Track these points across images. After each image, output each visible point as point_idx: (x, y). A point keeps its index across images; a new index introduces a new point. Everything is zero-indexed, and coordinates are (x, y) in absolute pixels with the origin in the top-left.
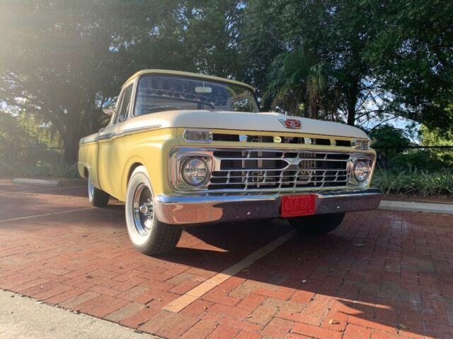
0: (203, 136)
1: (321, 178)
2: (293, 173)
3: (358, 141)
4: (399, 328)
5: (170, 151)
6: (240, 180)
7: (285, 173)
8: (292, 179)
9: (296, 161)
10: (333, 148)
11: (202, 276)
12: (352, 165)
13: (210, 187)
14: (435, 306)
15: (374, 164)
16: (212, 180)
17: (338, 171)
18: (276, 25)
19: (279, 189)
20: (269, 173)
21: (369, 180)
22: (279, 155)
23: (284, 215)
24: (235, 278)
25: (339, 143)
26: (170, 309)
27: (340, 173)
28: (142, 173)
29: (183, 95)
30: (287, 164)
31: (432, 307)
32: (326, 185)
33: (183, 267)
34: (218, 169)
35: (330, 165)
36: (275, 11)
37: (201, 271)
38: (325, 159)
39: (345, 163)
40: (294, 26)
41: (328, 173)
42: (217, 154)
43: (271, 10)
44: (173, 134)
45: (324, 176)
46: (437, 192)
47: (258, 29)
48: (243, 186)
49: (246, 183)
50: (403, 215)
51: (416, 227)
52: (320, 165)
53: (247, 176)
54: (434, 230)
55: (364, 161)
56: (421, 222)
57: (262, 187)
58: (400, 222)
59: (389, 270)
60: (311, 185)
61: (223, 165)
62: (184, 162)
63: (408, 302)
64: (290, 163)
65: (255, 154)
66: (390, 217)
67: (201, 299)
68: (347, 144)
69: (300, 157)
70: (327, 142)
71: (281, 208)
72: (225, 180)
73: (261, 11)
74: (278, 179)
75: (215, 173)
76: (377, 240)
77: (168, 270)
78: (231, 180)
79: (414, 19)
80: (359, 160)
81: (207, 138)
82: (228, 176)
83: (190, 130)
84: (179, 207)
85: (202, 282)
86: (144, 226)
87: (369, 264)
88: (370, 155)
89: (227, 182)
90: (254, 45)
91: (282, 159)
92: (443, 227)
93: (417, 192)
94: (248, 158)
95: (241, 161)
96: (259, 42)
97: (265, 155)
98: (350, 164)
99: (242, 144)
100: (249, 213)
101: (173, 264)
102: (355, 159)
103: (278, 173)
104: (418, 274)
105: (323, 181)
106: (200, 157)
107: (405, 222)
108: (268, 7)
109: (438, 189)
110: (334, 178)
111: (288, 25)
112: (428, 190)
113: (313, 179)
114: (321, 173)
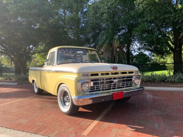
0: (87, 75)
1: (124, 85)
2: (116, 84)
3: (136, 71)
4: (153, 135)
5: (77, 81)
6: (99, 88)
7: (113, 85)
8: (115, 86)
9: (116, 81)
10: (128, 75)
11: (89, 122)
12: (134, 79)
13: (90, 92)
14: (163, 127)
15: (141, 79)
16: (90, 89)
17: (130, 82)
18: (100, 20)
19: (112, 90)
20: (108, 85)
21: (139, 84)
22: (111, 79)
23: (114, 99)
24: (100, 122)
25: (130, 73)
26: (84, 135)
27: (130, 83)
28: (64, 86)
29: (71, 52)
30: (114, 82)
31: (162, 128)
32: (126, 87)
33: (82, 119)
34: (92, 85)
35: (127, 80)
36: (99, 15)
37: (88, 120)
38: (125, 79)
39: (132, 79)
40: (107, 21)
41: (126, 83)
42: (92, 80)
43: (98, 15)
44: (78, 75)
45: (125, 84)
46: (161, 81)
47: (93, 21)
48: (100, 90)
49: (101, 89)
50: (150, 92)
51: (155, 97)
52: (124, 81)
53: (101, 87)
54: (161, 98)
55: (138, 78)
56: (156, 95)
57: (106, 90)
58: (149, 95)
59: (148, 115)
60: (121, 88)
61: (94, 84)
62: (82, 84)
63: (154, 126)
64: (115, 81)
65: (103, 80)
66: (146, 93)
67: (92, 130)
68: (132, 72)
69: (118, 79)
70: (126, 73)
71: (113, 97)
72: (94, 89)
73: (94, 14)
74: (111, 87)
75: (91, 87)
76: (143, 104)
77: (77, 120)
78: (96, 89)
79: (150, 21)
80: (136, 78)
81: (89, 76)
82: (95, 87)
83: (83, 74)
84: (81, 100)
85: (90, 124)
86: (65, 105)
87: (141, 113)
88: (140, 76)
89: (95, 90)
90: (92, 27)
91: (112, 80)
92: (163, 96)
93: (154, 81)
94: (101, 81)
95: (99, 82)
96: (94, 26)
97: (106, 79)
98: (133, 79)
99: (100, 76)
100: (103, 100)
101: (78, 118)
102: (135, 77)
103: (111, 85)
104: (157, 116)
105: (125, 86)
106: (87, 82)
107: (151, 95)
108: (97, 13)
109: (161, 80)
110: (128, 85)
111: (105, 21)
112: (158, 81)
113: (122, 86)
114: (124, 83)
